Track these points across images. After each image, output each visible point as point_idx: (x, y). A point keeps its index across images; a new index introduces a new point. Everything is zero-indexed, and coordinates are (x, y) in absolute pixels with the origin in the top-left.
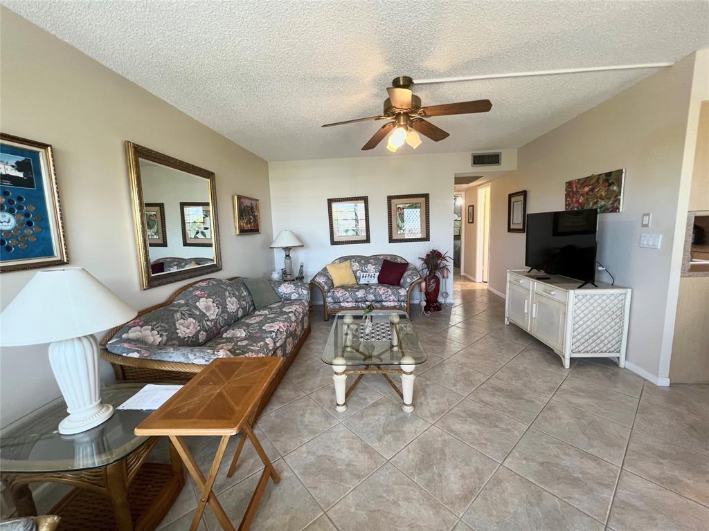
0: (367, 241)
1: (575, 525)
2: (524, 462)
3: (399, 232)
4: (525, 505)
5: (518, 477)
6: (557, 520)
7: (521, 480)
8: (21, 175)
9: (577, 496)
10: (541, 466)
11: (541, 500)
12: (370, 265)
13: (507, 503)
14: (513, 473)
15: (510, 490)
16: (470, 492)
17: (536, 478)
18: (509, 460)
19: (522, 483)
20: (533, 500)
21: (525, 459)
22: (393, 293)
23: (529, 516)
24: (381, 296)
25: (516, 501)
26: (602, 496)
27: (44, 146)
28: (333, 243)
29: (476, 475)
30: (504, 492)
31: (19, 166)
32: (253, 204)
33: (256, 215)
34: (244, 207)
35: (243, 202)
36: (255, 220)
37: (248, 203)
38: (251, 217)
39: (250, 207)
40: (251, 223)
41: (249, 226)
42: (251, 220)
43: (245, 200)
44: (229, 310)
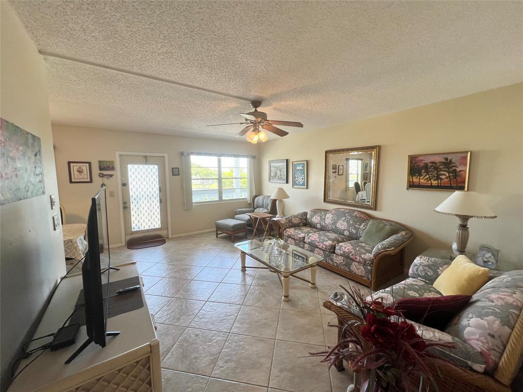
27: (305, 161)
32: (454, 159)
33: (458, 170)
34: (426, 165)
35: (422, 160)
36: (455, 177)
37: (438, 159)
38: (442, 172)
39: (440, 162)
40: (441, 179)
41: (435, 183)
42: (443, 177)
43: (428, 157)
44: (337, 226)
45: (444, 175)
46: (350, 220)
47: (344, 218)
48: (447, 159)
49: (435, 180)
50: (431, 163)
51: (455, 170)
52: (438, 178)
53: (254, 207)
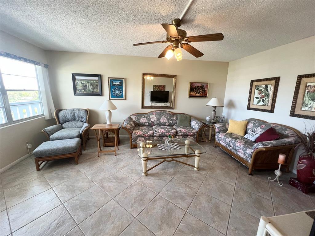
0: (272, 111)
1: (82, 214)
2: (112, 207)
3: (303, 109)
4: (95, 201)
5: (106, 203)
6: (86, 209)
7: (104, 203)
8: (120, 84)
9: (92, 220)
10: (109, 213)
11: (95, 207)
12: (259, 128)
13: (97, 196)
14: (108, 201)
15: (101, 199)
16: (104, 188)
17: (104, 209)
18: (114, 202)
19: (103, 203)
20: (95, 204)
21: (114, 208)
22: (243, 149)
23: (91, 201)
24: (236, 146)
25: (97, 199)
26: (89, 232)
27: (123, 78)
28: (249, 108)
29: (109, 190)
30: (101, 196)
31: (120, 83)
32: (204, 85)
33: (205, 90)
34: (196, 87)
35: (194, 85)
36: (204, 92)
37: (200, 85)
38: (200, 91)
39: (200, 86)
40: (200, 93)
41: (198, 95)
42: (201, 92)
43: (197, 84)
44: (161, 121)
45: (201, 91)
46: (167, 116)
47: (164, 116)
48: (202, 85)
49: (198, 94)
50: (197, 86)
51: (204, 90)
52: (199, 93)
53: (59, 123)
